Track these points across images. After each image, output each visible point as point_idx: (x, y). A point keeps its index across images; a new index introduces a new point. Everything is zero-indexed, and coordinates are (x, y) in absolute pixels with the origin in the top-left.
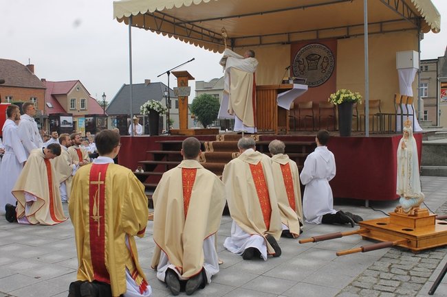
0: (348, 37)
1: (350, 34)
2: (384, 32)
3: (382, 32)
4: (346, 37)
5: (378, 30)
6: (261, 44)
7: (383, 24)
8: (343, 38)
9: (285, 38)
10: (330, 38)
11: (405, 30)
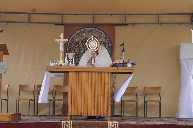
0: (126, 25)
1: (127, 22)
2: (161, 24)
3: (159, 23)
4: (124, 25)
5: (156, 21)
6: (29, 22)
7: (160, 16)
8: (121, 25)
9: (58, 19)
10: (109, 24)
11: (181, 24)
